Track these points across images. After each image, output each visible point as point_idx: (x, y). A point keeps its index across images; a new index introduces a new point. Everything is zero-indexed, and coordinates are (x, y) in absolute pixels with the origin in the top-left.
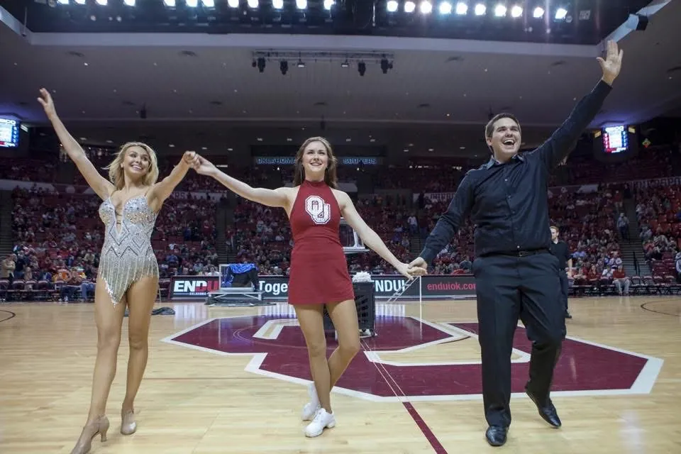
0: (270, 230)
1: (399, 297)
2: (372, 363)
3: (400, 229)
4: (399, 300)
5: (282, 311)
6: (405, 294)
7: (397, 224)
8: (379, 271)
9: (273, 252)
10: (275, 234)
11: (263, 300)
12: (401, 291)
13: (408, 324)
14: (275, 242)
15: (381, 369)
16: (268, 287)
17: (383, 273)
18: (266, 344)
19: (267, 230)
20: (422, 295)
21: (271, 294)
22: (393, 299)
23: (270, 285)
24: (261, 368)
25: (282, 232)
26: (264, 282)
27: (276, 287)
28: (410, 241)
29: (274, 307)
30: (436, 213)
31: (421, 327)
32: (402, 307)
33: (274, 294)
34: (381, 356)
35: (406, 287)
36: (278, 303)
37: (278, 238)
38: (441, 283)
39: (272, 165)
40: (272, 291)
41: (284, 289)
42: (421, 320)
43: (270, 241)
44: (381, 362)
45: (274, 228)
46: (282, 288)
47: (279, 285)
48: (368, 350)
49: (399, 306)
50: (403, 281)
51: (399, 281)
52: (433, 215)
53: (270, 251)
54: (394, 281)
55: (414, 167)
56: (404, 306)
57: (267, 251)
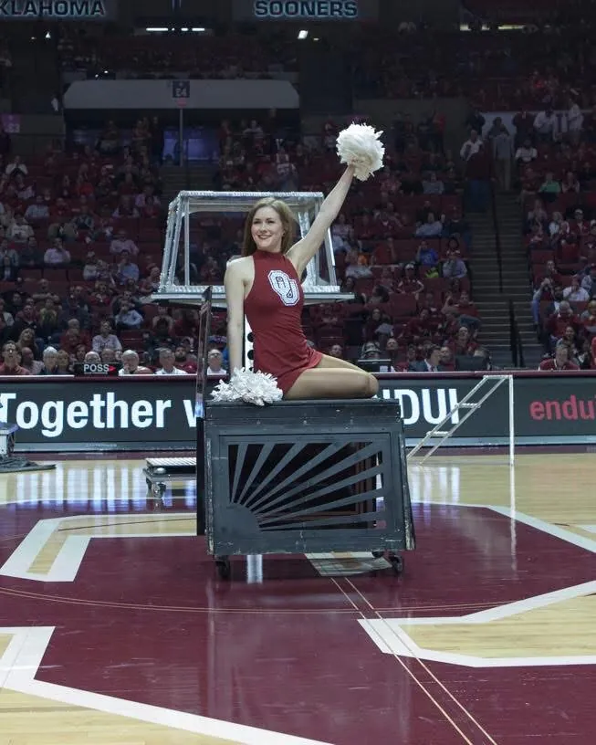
0: (25, 231)
1: (443, 443)
2: (392, 656)
3: (436, 227)
4: (445, 451)
5: (71, 491)
6: (461, 432)
7: (428, 210)
8: (375, 360)
9: (36, 301)
10: (43, 241)
11: (10, 452)
12: (447, 425)
13: (472, 529)
14: (42, 267)
15: (424, 678)
16: (27, 412)
17: (389, 365)
18: (44, 597)
19: (15, 229)
20: (516, 436)
21: (36, 434)
22: (425, 449)
23: (33, 406)
24: (41, 675)
25: (63, 238)
26: (13, 396)
27: (53, 412)
28: (467, 264)
29: (46, 476)
30: (549, 176)
31: (514, 535)
32: (449, 474)
33: (46, 433)
34: (416, 636)
35: (462, 412)
36: (59, 464)
37: (52, 256)
38: (573, 398)
39: (26, 23)
40: (40, 425)
41: (77, 419)
42: (513, 514)
43: (28, 267)
44: (421, 654)
45: (36, 224)
46: (71, 414)
47: (59, 406)
48: (371, 615)
49: (443, 470)
50: (453, 392)
51: (441, 393)
52: (542, 180)
53: (25, 296)
54: (426, 393)
55: (475, 28)
56: (455, 471)
57: (16, 298)
